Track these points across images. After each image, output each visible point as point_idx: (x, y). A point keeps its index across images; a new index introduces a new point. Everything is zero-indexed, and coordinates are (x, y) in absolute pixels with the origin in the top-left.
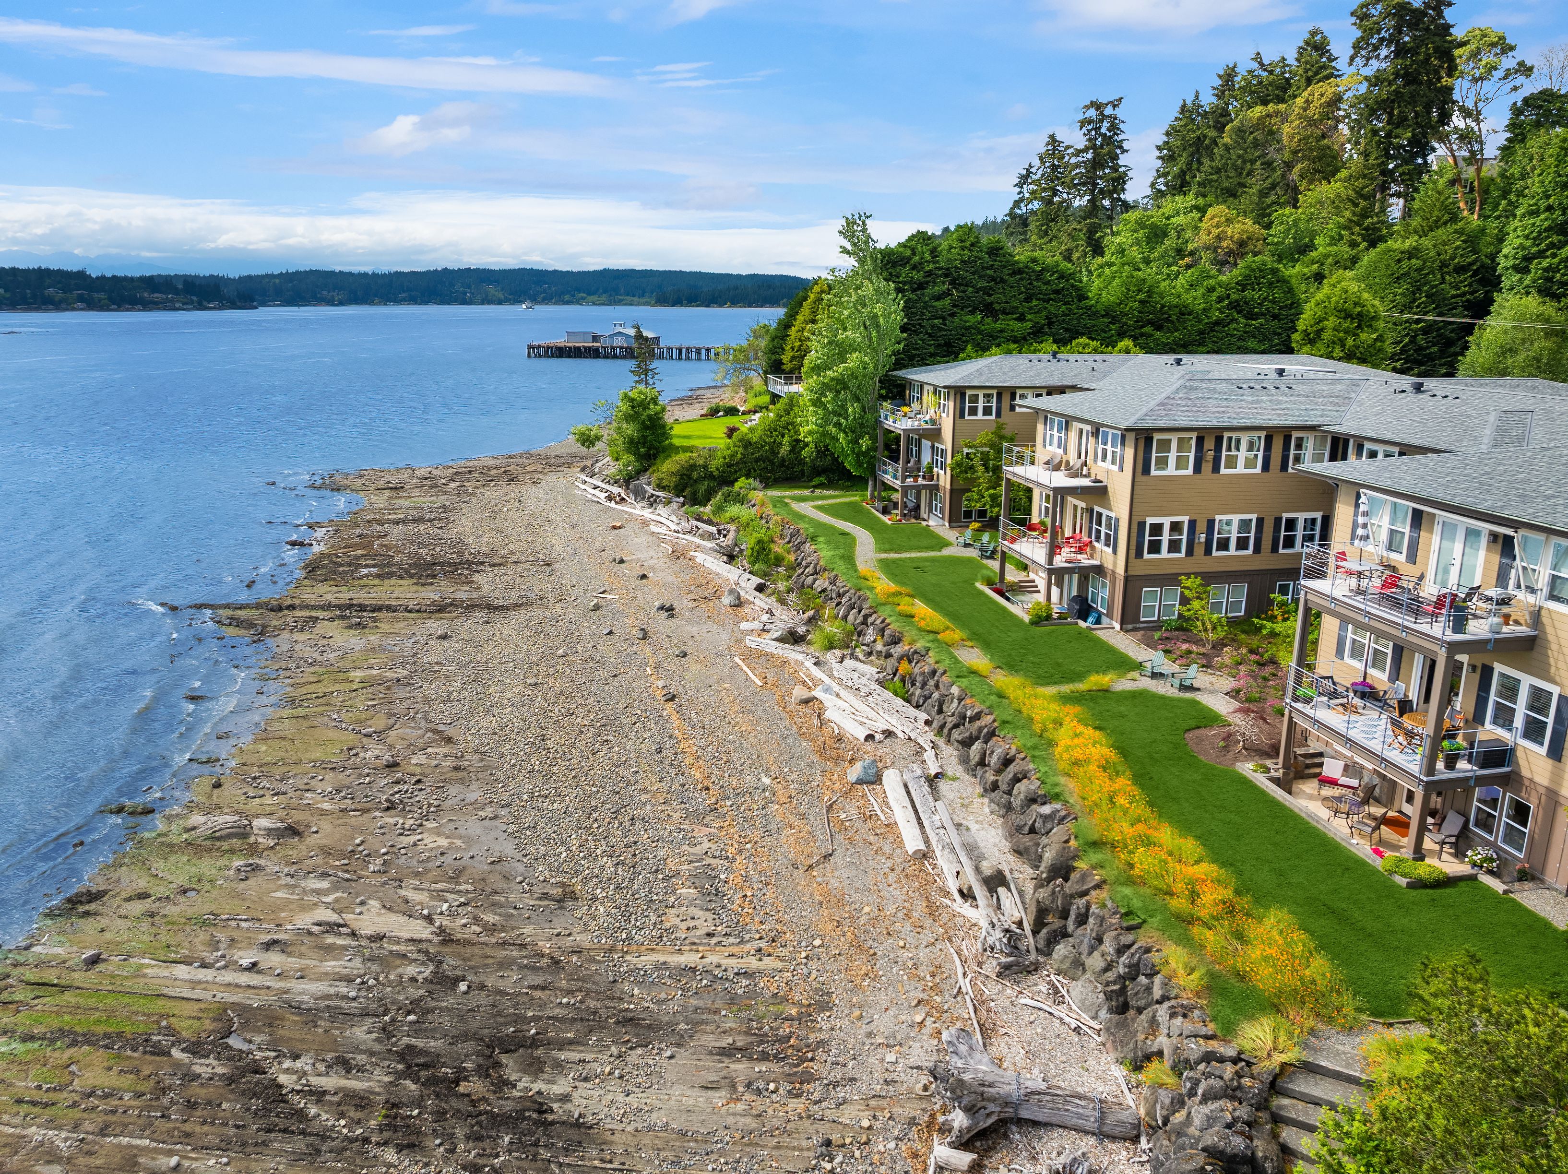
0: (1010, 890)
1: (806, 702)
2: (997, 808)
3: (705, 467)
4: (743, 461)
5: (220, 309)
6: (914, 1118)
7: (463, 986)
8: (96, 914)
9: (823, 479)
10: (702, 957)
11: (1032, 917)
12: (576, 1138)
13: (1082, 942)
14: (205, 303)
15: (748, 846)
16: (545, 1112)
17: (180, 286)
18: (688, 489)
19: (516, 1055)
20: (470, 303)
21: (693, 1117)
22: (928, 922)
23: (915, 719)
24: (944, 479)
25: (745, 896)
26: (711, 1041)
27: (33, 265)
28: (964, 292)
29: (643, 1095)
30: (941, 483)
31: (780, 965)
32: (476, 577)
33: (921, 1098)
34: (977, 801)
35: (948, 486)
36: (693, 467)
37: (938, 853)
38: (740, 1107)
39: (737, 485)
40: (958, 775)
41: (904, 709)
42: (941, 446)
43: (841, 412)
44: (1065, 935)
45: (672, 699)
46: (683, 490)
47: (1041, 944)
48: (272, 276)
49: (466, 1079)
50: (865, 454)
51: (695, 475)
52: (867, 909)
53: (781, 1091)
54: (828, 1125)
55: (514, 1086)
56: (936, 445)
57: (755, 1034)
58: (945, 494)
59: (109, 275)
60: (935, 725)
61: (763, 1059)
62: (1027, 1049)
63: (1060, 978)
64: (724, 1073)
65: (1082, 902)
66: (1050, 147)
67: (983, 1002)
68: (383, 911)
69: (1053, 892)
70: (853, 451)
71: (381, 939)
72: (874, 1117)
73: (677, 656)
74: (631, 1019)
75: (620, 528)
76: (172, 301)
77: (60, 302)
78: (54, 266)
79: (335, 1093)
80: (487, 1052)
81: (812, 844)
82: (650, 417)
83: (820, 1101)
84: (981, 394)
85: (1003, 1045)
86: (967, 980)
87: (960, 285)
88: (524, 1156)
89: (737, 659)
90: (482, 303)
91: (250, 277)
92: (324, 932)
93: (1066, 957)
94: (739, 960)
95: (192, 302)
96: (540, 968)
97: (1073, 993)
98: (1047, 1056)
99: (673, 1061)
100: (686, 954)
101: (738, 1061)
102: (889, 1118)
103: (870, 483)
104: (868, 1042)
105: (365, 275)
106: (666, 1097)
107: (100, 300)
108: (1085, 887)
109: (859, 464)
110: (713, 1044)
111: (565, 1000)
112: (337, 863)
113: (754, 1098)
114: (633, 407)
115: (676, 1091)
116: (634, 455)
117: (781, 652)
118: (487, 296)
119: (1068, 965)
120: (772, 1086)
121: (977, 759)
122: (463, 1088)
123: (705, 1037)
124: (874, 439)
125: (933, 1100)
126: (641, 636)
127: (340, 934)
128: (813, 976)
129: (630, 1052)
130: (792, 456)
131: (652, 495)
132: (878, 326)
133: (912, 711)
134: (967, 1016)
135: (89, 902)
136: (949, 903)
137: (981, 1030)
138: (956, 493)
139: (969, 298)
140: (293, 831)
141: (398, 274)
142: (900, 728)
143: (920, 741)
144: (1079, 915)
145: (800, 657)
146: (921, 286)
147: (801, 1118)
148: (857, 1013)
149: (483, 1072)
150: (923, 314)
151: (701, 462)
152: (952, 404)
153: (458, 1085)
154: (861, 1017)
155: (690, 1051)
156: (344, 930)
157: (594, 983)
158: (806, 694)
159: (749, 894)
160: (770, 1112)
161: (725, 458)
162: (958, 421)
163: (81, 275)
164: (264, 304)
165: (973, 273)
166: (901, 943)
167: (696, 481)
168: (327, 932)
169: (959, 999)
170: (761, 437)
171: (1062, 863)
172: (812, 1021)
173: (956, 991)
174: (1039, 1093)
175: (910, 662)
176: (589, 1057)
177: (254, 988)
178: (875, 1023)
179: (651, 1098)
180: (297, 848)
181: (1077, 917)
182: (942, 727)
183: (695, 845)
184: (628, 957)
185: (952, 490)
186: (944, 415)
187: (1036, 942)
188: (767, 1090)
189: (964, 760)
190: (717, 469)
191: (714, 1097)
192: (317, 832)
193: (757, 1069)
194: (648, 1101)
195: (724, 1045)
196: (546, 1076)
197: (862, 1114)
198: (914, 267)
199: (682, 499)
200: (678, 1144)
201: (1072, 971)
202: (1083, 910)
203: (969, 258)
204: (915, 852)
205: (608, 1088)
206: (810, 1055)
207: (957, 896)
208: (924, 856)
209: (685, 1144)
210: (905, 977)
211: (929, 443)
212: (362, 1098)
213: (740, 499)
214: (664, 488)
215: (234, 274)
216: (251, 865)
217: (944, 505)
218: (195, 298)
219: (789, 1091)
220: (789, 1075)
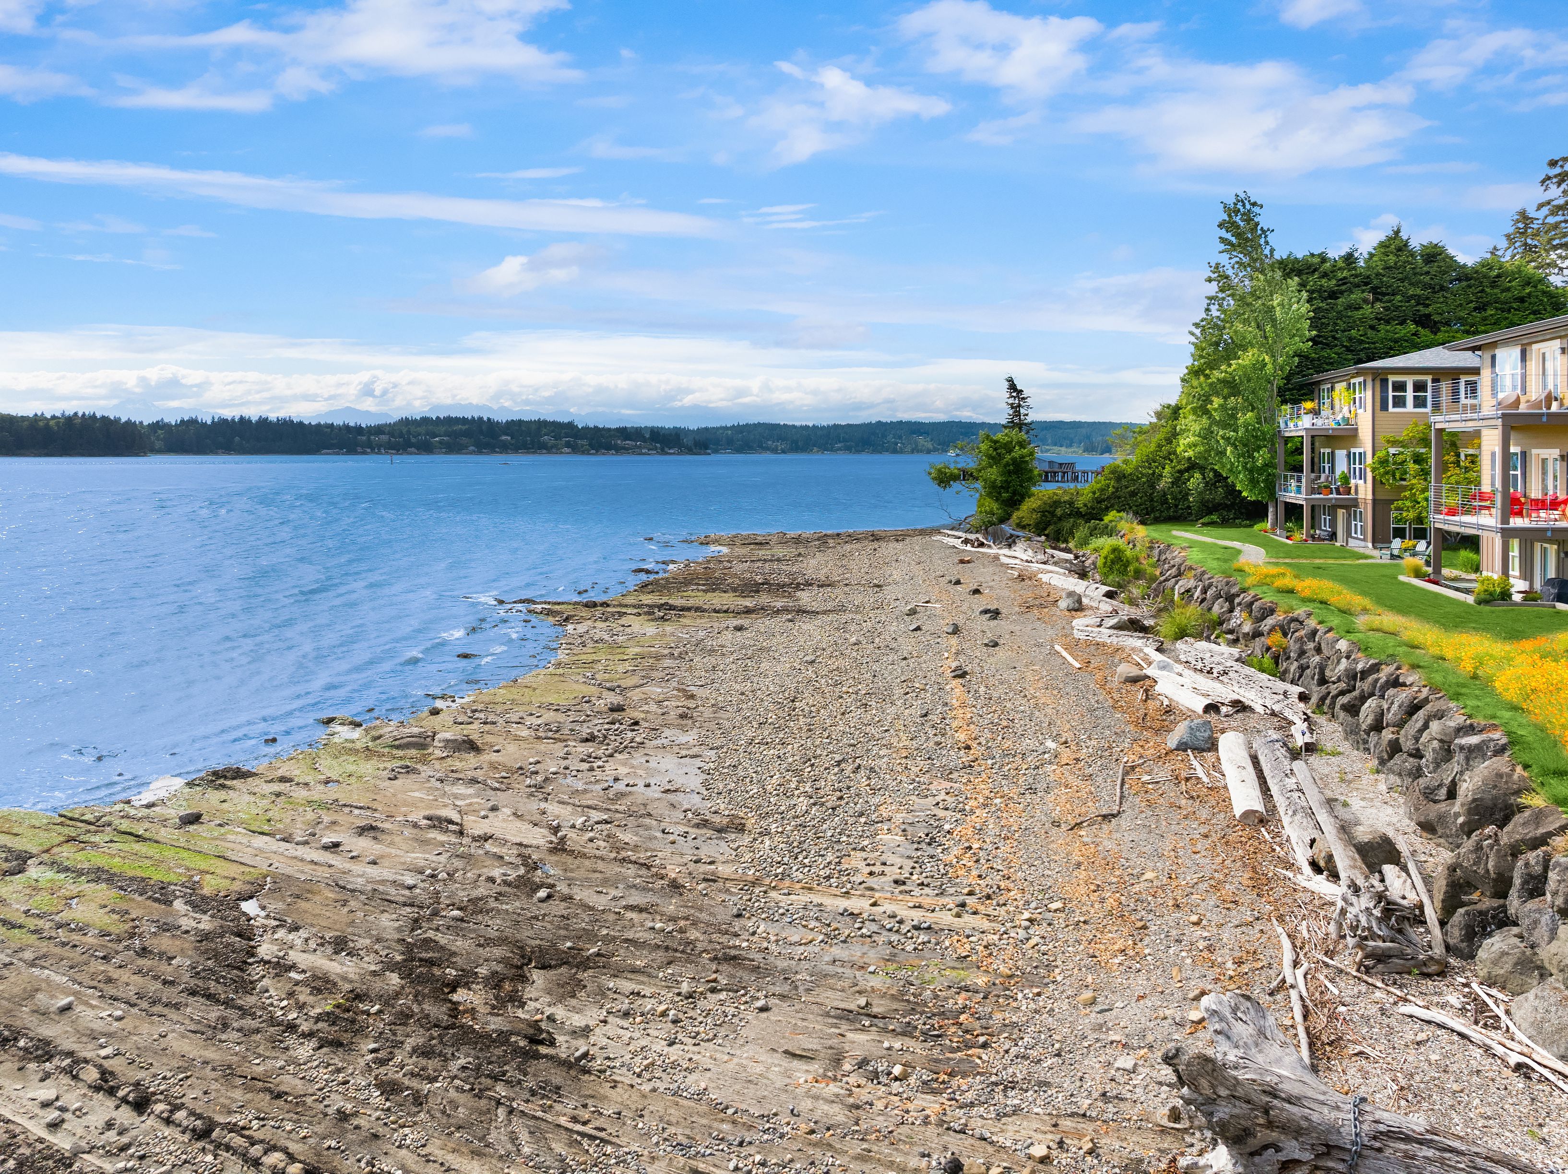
0: (1405, 869)
1: (1134, 680)
2: (1399, 781)
3: (1071, 503)
4: (1115, 496)
5: (678, 454)
6: (1141, 1161)
7: (542, 893)
8: (230, 788)
9: (1214, 517)
10: (874, 904)
11: (1439, 896)
12: (557, 1080)
13: (1536, 922)
14: (666, 449)
15: (998, 801)
16: (541, 1042)
17: (648, 436)
18: (1052, 527)
19: (553, 972)
20: (901, 452)
21: (751, 1091)
22: (1248, 897)
23: (1285, 693)
24: (1364, 490)
25: (970, 848)
26: (833, 999)
27: (535, 418)
28: (1390, 301)
29: (696, 1049)
30: (1361, 495)
31: (986, 925)
32: (798, 594)
33: (1163, 1131)
34: (1368, 778)
35: (1370, 496)
36: (1056, 504)
37: (1286, 820)
38: (833, 1088)
39: (1107, 519)
40: (1340, 749)
41: (1269, 684)
42: (1357, 451)
43: (1229, 420)
44: (1504, 921)
45: (963, 675)
46: (1045, 529)
47: (1456, 935)
48: (726, 428)
49: (467, 986)
50: (1261, 470)
51: (1059, 512)
52: (1149, 875)
53: (912, 1080)
54: (971, 1141)
55: (522, 1005)
56: (1353, 450)
57: (908, 1001)
58: (1365, 508)
59: (591, 425)
60: (1314, 699)
61: (904, 1034)
62: (1403, 1082)
63: (1494, 992)
64: (834, 1042)
65: (1533, 857)
66: (1521, 225)
67: (1323, 1004)
68: (511, 818)
69: (1479, 848)
70: (1245, 467)
71: (486, 840)
72: (1061, 1143)
73: (986, 645)
74: (734, 958)
75: (968, 562)
76: (640, 447)
77: (552, 447)
78: (550, 419)
79: (304, 972)
80: (517, 961)
81: (1090, 804)
82: (1014, 460)
83: (972, 1105)
84: (1410, 381)
85: (1352, 1071)
86: (1300, 972)
87: (1384, 294)
88: (467, 1087)
89: (1058, 648)
90: (912, 452)
91: (706, 429)
92: (430, 827)
93: (1504, 954)
94: (928, 914)
95: (656, 449)
96: (652, 890)
97: (1517, 1014)
98: (1448, 1101)
99: (764, 1015)
100: (854, 899)
101: (863, 1029)
102: (1090, 1152)
103: (1271, 509)
104: (1092, 1036)
105: (807, 427)
106: (726, 1057)
107: (582, 446)
108: (1541, 831)
109: (1253, 482)
110: (836, 1004)
111: (658, 925)
112: (497, 776)
113: (863, 1081)
114: (995, 449)
115: (749, 1051)
116: (997, 500)
117: (1114, 640)
118: (917, 446)
119: (1508, 967)
120: (897, 1070)
121: (1369, 720)
122: (460, 995)
123: (830, 993)
124: (1273, 451)
125: (1188, 1139)
126: (950, 630)
127: (447, 831)
128: (1032, 942)
129: (709, 995)
130: (1175, 489)
131: (1012, 536)
132: (1274, 320)
133: (1281, 686)
134: (1289, 1022)
135: (234, 778)
136: (1290, 874)
137: (1311, 1045)
138: (1380, 505)
139: (1397, 308)
140: (471, 746)
141: (836, 427)
142: (1260, 702)
143: (1288, 714)
144: (1529, 878)
145: (1139, 643)
146: (1333, 295)
147: (926, 1121)
148: (1087, 995)
149: (495, 982)
150: (1336, 324)
151: (1066, 498)
152: (1369, 393)
153: (454, 990)
154: (1093, 1002)
155: (797, 1007)
156: (452, 827)
157: (710, 914)
158: (1134, 672)
159: (975, 846)
160: (879, 1105)
161: (1094, 493)
162: (1380, 414)
163: (570, 426)
164: (716, 451)
165: (1402, 280)
166: (1194, 918)
167: (1060, 519)
168: (434, 826)
169: (1279, 997)
170: (1136, 469)
171: (1495, 798)
172: (1007, 997)
173: (1274, 984)
174: (1408, 1139)
175: (1285, 635)
176: (647, 991)
177: (316, 864)
178: (1114, 1012)
179: (704, 1055)
180: (468, 762)
181: (1525, 883)
182: (1323, 699)
183: (926, 797)
184: (773, 894)
185: (1374, 501)
186: (1360, 411)
187: (1445, 934)
188: (889, 1073)
189: (1351, 732)
190: (1085, 505)
191: (798, 1070)
192: (498, 751)
193: (886, 1044)
194: (695, 1058)
195: (852, 1006)
196: (574, 1002)
197: (1040, 1136)
198: (1325, 275)
199: (1043, 538)
200: (704, 1121)
201: (1517, 980)
202: (1538, 869)
203: (1396, 264)
204: (1247, 814)
205: (649, 1031)
206: (982, 1039)
207: (1307, 870)
208: (1262, 821)
209: (715, 1125)
210: (1189, 961)
211: (1344, 452)
212: (327, 981)
213: (1110, 532)
214: (1023, 527)
215: (693, 426)
216: (407, 767)
217: (1366, 523)
218: (658, 445)
219: (925, 1083)
220: (937, 1061)
